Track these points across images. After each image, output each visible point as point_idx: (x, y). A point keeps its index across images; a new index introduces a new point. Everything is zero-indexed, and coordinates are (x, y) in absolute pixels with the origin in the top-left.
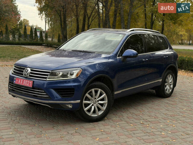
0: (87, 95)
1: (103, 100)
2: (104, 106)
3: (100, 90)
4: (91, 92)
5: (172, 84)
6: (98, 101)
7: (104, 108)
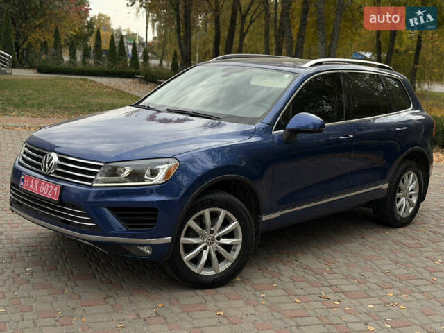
0: (191, 223)
1: (231, 235)
2: (234, 251)
3: (223, 213)
4: (202, 216)
5: (415, 194)
6: (218, 238)
7: (234, 255)
